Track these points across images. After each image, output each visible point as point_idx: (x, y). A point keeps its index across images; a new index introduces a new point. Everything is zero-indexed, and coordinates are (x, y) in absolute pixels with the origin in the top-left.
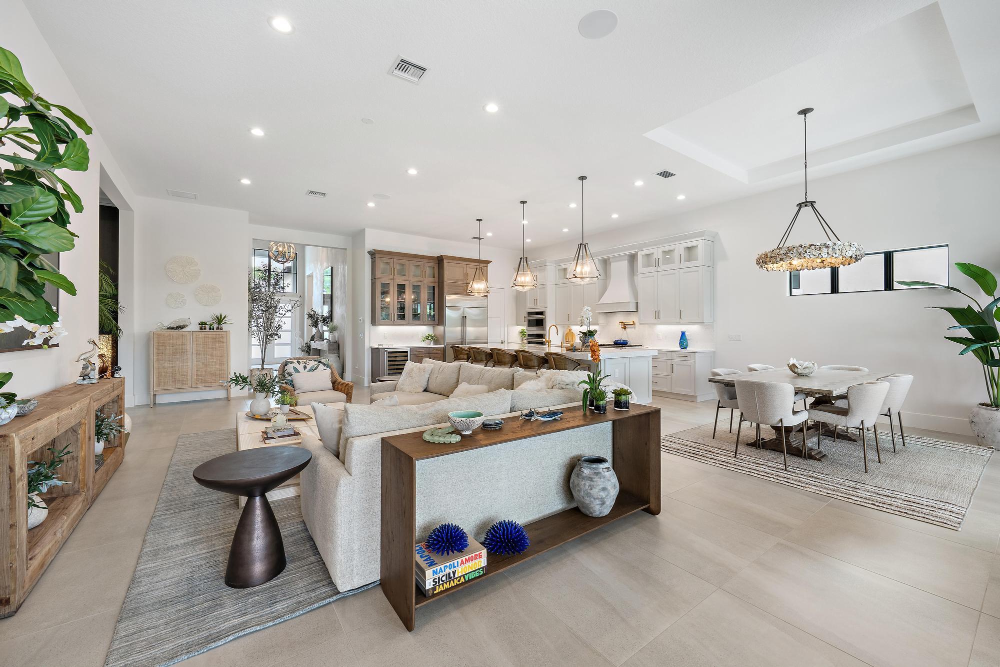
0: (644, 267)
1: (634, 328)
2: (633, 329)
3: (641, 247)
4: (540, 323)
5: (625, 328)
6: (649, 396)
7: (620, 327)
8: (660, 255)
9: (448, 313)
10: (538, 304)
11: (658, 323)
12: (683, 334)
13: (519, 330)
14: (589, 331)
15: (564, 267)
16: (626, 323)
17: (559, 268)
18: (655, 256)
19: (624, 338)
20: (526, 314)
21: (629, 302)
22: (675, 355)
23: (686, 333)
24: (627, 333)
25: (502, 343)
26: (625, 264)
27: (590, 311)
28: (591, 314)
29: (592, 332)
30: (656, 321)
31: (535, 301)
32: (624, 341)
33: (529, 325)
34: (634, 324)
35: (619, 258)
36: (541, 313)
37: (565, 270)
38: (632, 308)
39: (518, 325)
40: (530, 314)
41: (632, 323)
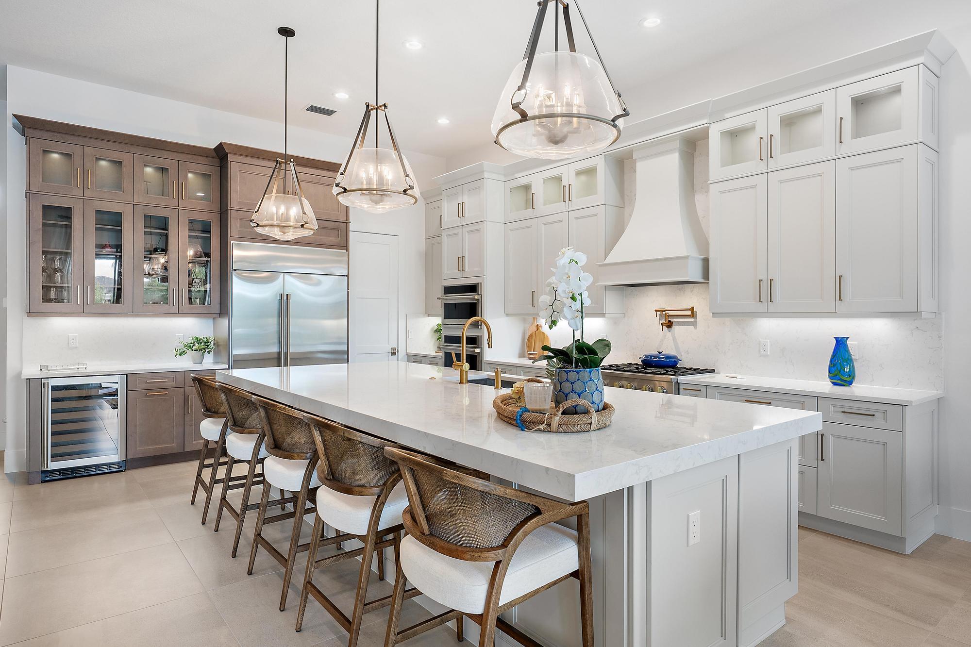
0: (724, 164)
1: (694, 324)
2: (692, 327)
3: (718, 111)
4: (471, 310)
5: (670, 325)
6: (789, 576)
7: (656, 322)
8: (775, 128)
9: (239, 288)
10: (467, 269)
11: (767, 314)
12: (841, 343)
13: (431, 326)
14: (582, 348)
15: (523, 181)
16: (671, 313)
17: (515, 184)
18: (760, 131)
19: (669, 350)
20: (440, 292)
21: (686, 258)
22: (831, 408)
23: (848, 342)
24: (674, 339)
25: (393, 354)
26: (672, 162)
27: (584, 269)
28: (587, 279)
29: (591, 351)
30: (762, 308)
31: (461, 260)
32: (667, 357)
33: (447, 316)
34: (693, 315)
35: (656, 148)
36: (473, 289)
37: (527, 188)
38: (694, 273)
39: (429, 315)
40: (449, 290)
41: (689, 313)
